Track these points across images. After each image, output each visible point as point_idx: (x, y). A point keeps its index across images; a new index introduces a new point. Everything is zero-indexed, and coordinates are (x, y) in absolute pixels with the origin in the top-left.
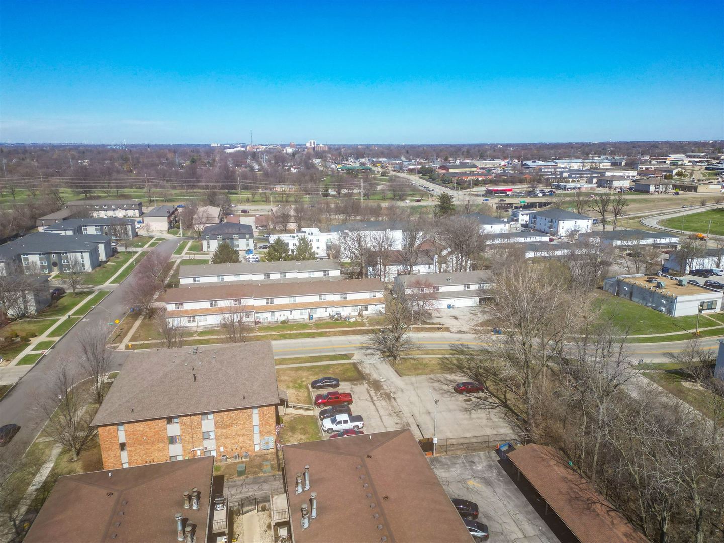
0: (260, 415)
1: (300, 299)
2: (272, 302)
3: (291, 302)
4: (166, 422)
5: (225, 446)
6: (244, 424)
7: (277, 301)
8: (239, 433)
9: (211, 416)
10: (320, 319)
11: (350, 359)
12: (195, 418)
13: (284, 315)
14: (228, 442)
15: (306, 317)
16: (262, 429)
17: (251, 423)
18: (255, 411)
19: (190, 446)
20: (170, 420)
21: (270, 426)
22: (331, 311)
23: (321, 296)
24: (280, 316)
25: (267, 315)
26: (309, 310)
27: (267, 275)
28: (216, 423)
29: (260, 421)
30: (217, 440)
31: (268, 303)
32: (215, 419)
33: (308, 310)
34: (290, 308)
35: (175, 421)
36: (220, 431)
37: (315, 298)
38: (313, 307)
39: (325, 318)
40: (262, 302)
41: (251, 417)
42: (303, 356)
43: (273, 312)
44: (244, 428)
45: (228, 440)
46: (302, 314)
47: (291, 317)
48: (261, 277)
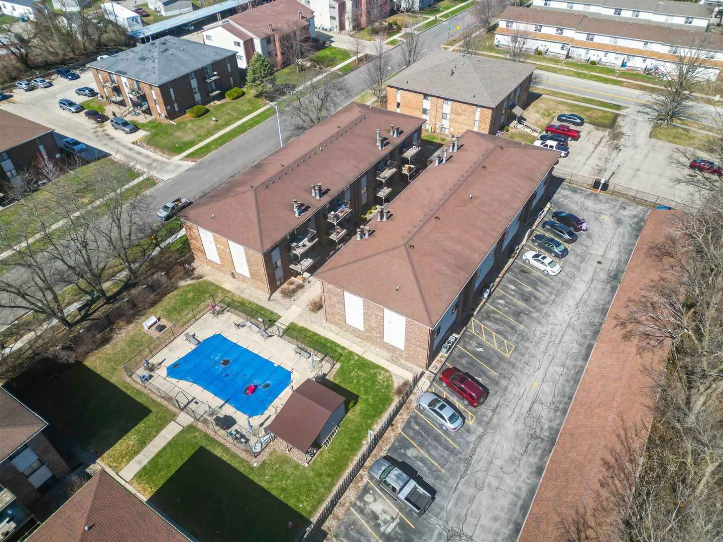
0: (481, 114)
1: (622, 43)
2: (592, 40)
3: (612, 44)
4: (423, 97)
5: (454, 128)
6: (469, 116)
7: (598, 39)
8: (465, 122)
9: (450, 103)
10: (632, 69)
11: (619, 110)
12: (440, 100)
13: (598, 56)
14: (457, 126)
15: (620, 63)
16: (480, 125)
17: (474, 116)
18: (479, 109)
19: (434, 120)
20: (426, 96)
21: (486, 124)
22: (650, 63)
23: (646, 43)
24: (594, 55)
25: (582, 52)
26: (626, 56)
27: (618, 11)
28: (452, 109)
29: (480, 118)
30: (450, 122)
31: (588, 39)
32: (452, 106)
33: (624, 56)
34: (607, 49)
35: (429, 98)
36: (453, 116)
37: (638, 45)
38: (632, 53)
39: (638, 69)
40: (582, 37)
41: (474, 113)
42: (578, 95)
43: (588, 49)
44: (469, 119)
45: (457, 124)
46: (616, 59)
47: (604, 59)
48: (610, 12)
